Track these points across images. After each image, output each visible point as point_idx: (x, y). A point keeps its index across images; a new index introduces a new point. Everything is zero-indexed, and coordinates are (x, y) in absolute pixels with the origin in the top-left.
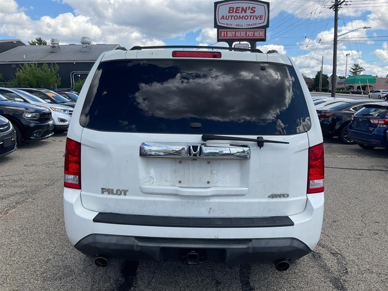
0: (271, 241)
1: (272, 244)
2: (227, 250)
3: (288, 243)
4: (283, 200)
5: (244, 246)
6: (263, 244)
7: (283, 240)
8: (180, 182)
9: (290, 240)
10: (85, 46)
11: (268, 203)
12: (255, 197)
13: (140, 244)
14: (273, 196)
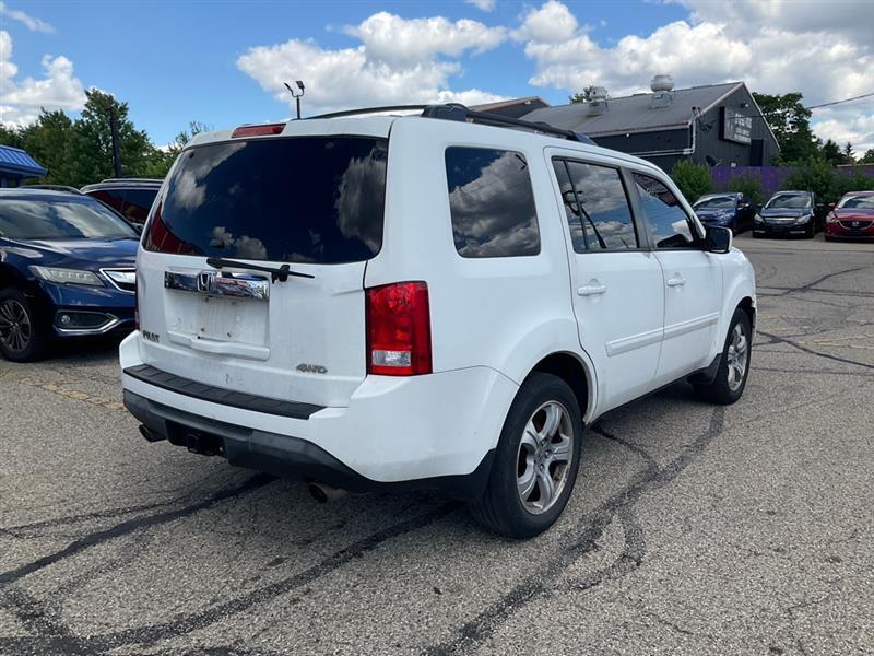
0: (276, 438)
1: (276, 443)
2: (225, 440)
3: (299, 448)
4: (317, 376)
5: (242, 438)
6: (265, 441)
7: (292, 441)
8: (203, 330)
9: (302, 444)
10: (659, 94)
11: (295, 378)
12: (277, 366)
13: (153, 411)
14: (303, 368)
